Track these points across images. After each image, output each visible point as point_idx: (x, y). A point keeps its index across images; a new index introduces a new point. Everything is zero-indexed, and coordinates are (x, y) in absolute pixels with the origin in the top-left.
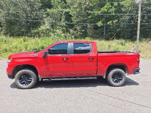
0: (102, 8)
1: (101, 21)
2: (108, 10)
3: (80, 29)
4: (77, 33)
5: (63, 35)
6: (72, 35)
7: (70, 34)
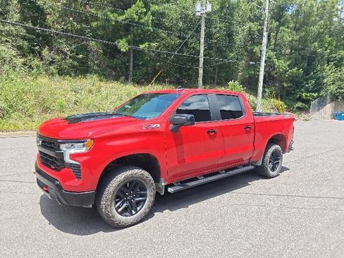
0: (127, 10)
1: (124, 40)
2: (140, 18)
3: (72, 52)
4: (62, 59)
5: (20, 61)
6: (50, 65)
7: (42, 59)
